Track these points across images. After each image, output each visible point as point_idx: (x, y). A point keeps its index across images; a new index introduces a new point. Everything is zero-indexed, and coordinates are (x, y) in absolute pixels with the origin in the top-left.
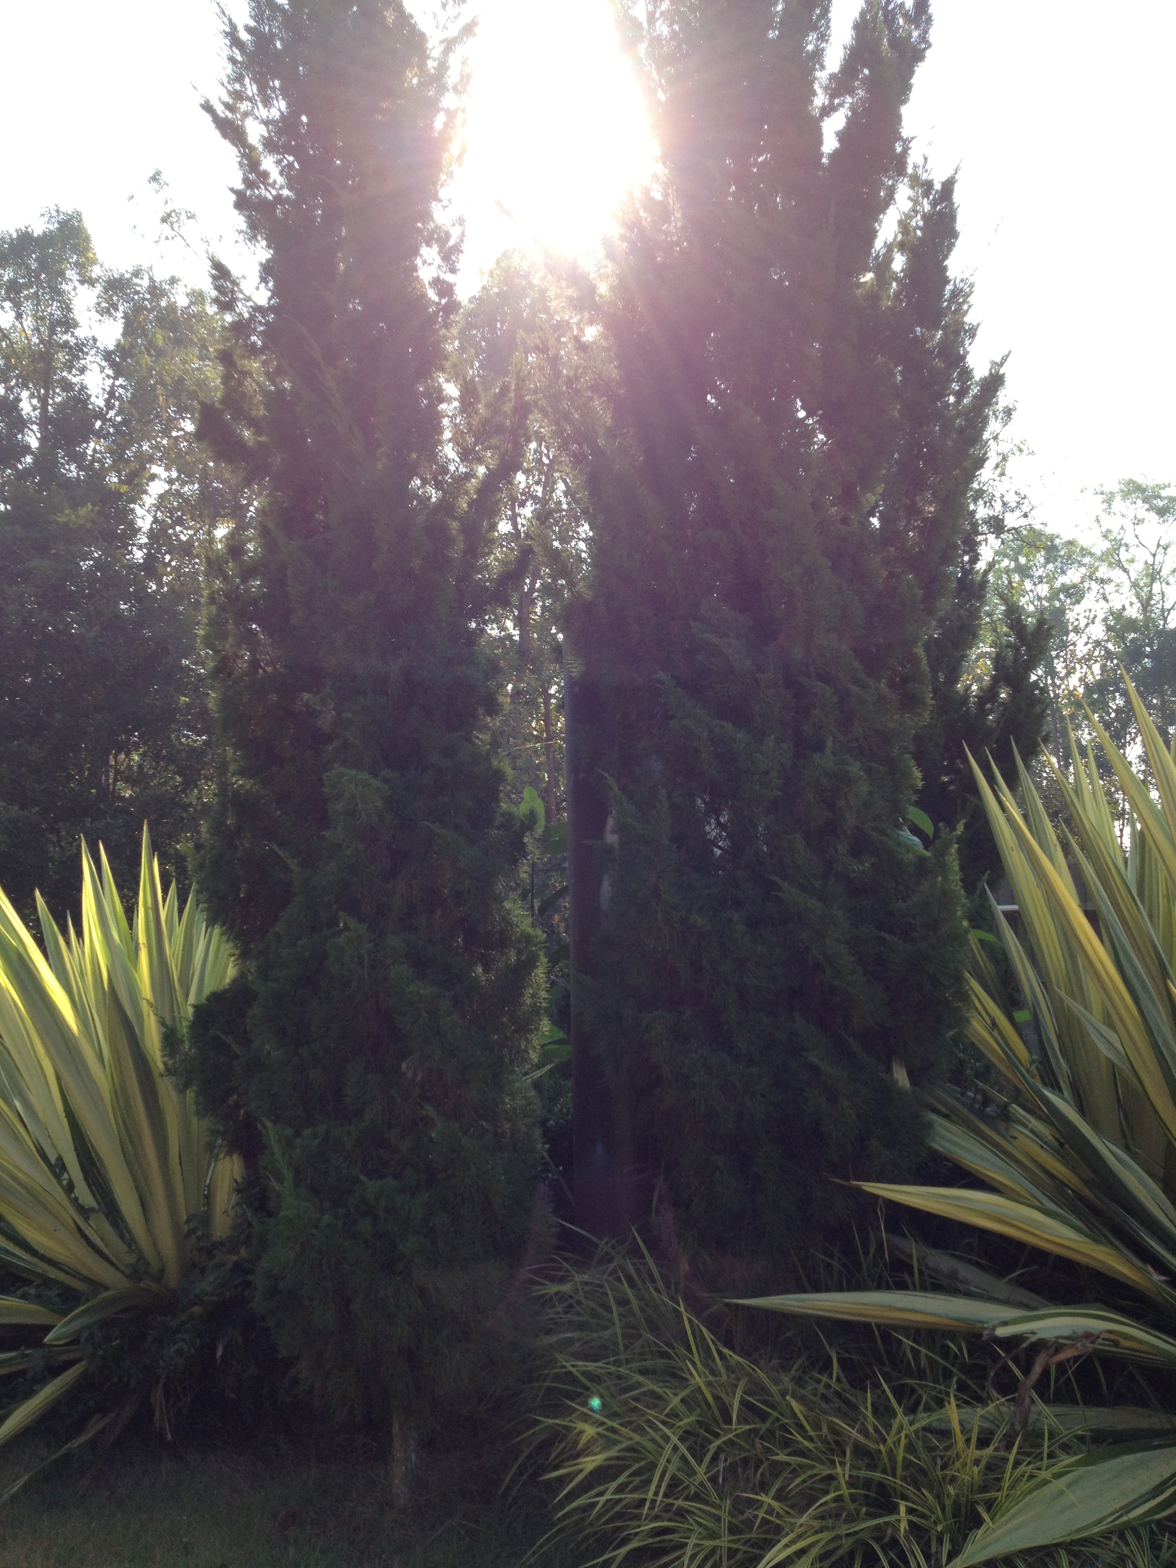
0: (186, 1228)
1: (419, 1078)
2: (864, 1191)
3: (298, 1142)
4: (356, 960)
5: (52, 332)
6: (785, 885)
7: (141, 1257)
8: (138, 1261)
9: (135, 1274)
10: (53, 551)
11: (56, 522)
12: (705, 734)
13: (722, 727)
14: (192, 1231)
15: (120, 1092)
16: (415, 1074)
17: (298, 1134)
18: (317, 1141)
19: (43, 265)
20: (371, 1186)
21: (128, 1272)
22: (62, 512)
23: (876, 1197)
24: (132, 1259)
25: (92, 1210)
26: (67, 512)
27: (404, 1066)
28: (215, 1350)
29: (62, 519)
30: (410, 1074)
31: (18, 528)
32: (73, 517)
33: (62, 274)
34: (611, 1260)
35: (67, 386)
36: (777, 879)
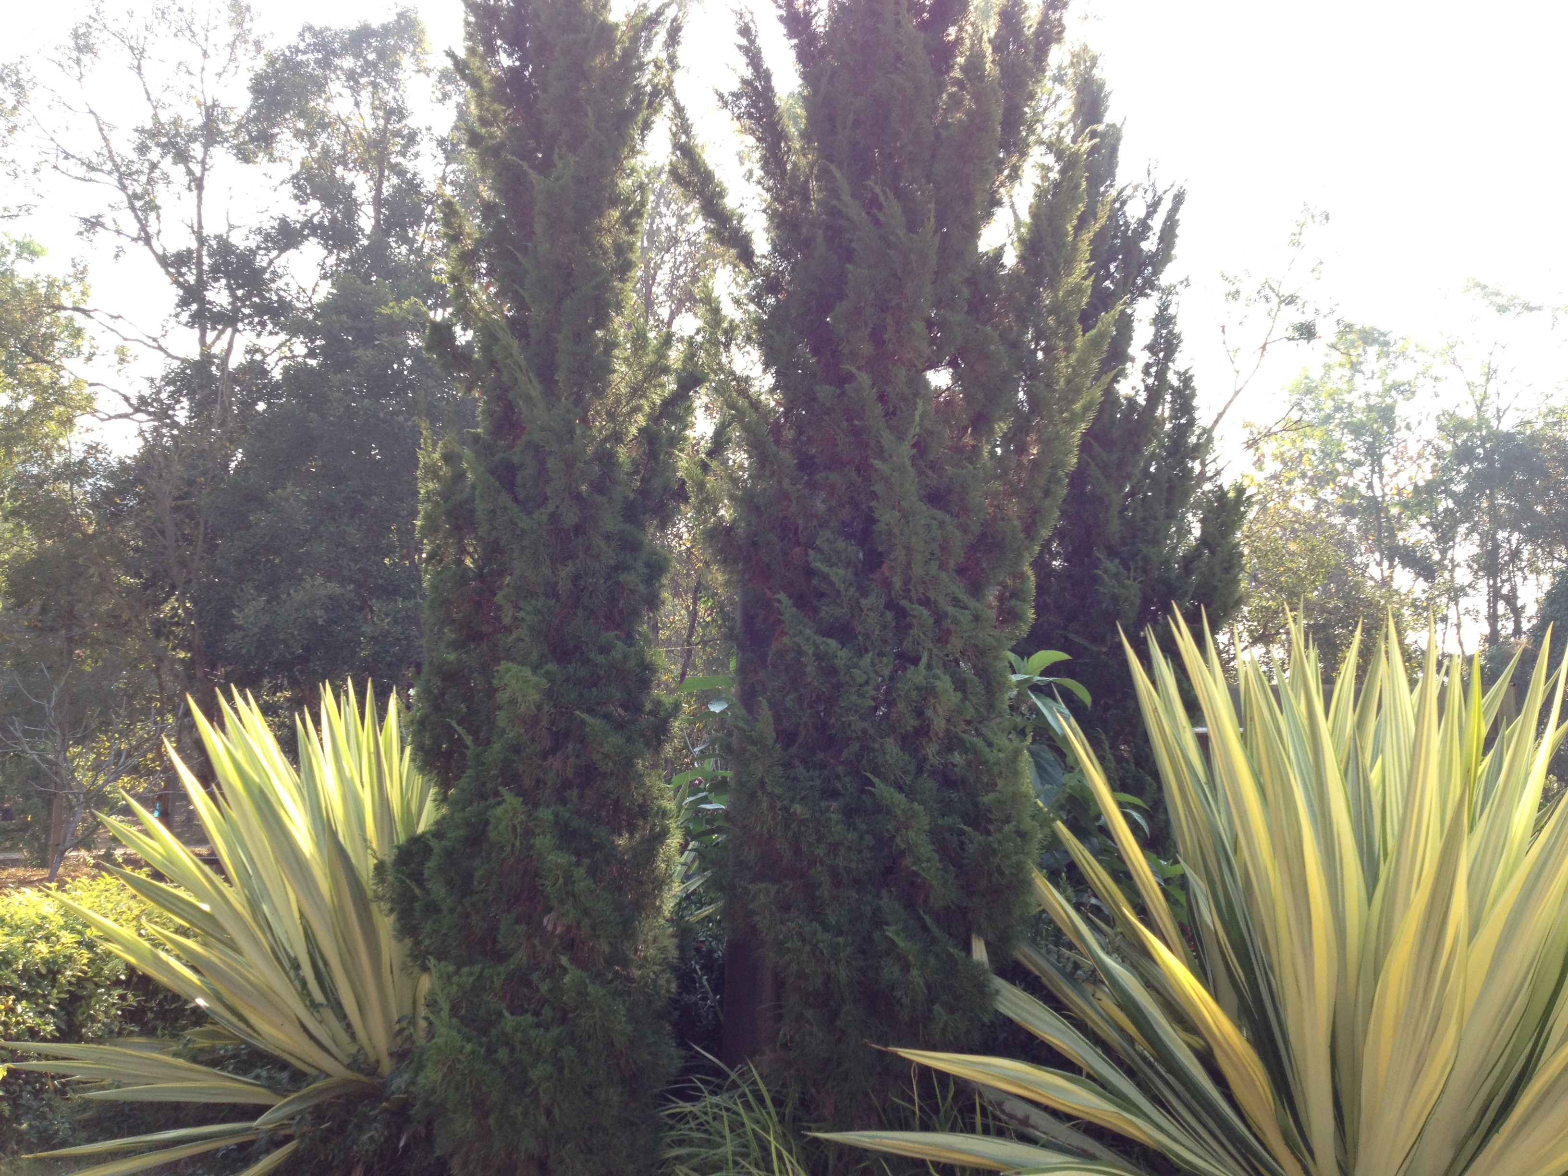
0: (397, 1027)
1: (558, 931)
2: (900, 1056)
3: (455, 979)
4: (510, 829)
5: (387, 121)
6: (876, 780)
7: (361, 1048)
8: (359, 1051)
9: (354, 1064)
10: (377, 342)
11: (380, 314)
12: (811, 652)
13: (827, 644)
14: (401, 1030)
15: (339, 910)
16: (555, 928)
17: (457, 972)
18: (472, 979)
19: (382, 54)
20: (510, 1021)
21: (346, 1063)
22: (386, 305)
23: (911, 1062)
24: (353, 1049)
25: (321, 1005)
26: (391, 304)
27: (545, 921)
28: (399, 1140)
29: (386, 311)
30: (550, 928)
31: (344, 317)
32: (396, 310)
33: (397, 64)
34: (738, 1087)
35: (399, 171)
36: (869, 775)
